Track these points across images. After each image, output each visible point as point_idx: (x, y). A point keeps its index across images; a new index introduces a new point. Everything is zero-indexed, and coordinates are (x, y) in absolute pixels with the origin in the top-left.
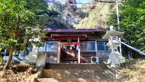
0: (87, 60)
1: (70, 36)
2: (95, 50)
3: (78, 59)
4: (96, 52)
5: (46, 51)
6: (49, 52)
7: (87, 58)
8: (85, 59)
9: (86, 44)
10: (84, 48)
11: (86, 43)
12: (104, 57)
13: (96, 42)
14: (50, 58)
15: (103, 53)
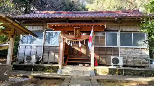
0: (104, 60)
1: (78, 26)
2: (117, 45)
3: (90, 58)
4: (118, 48)
5: (45, 45)
6: (49, 47)
7: (104, 56)
8: (101, 58)
9: (103, 36)
10: (100, 41)
11: (104, 34)
12: (131, 56)
13: (119, 33)
14: (51, 55)
15: (129, 50)
